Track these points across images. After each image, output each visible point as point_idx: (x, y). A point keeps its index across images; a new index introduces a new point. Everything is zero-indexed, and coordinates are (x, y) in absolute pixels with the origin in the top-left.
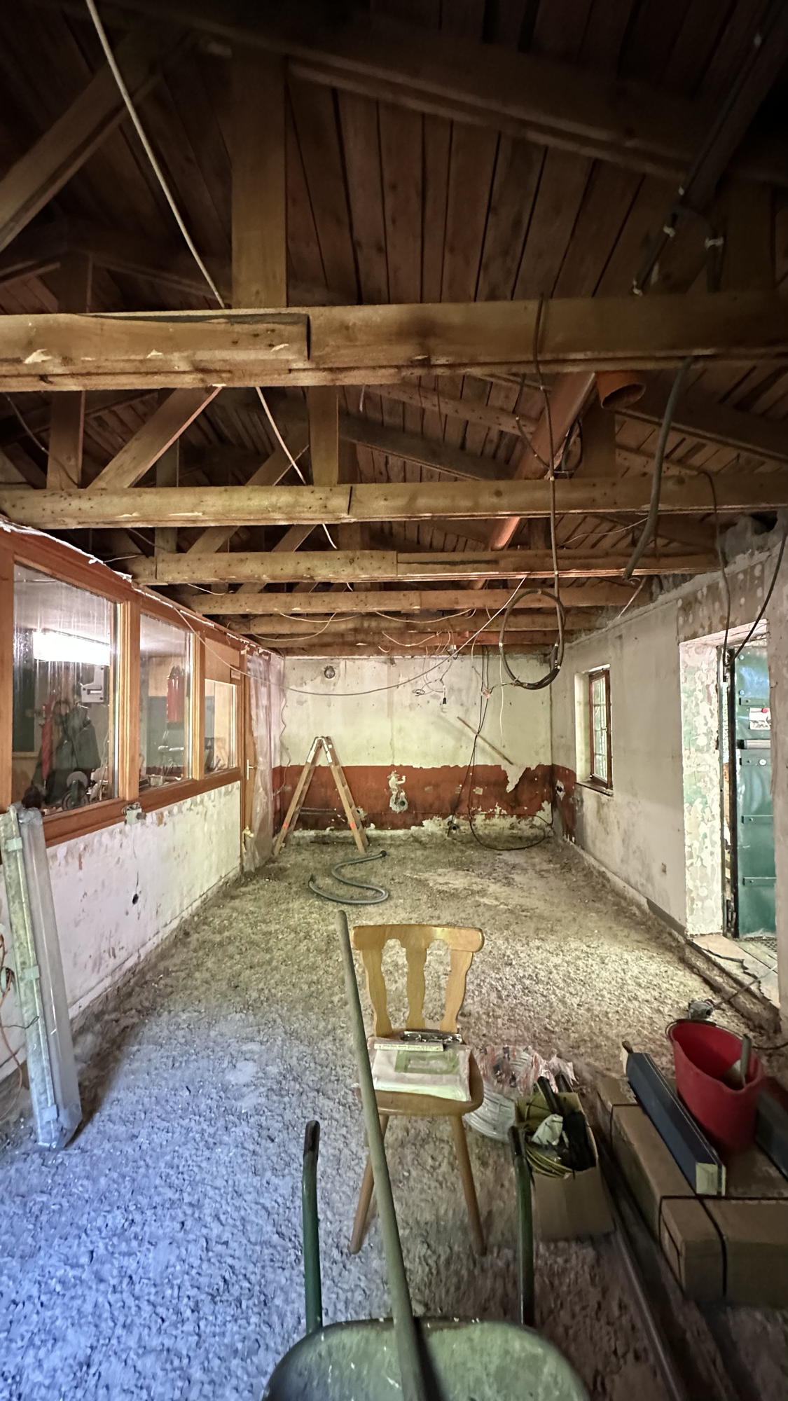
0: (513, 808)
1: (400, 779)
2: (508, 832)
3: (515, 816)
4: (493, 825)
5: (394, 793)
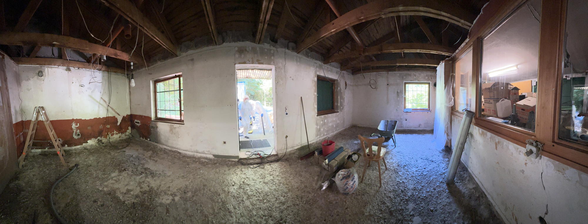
0: (120, 130)
1: (77, 125)
2: (119, 139)
3: (120, 133)
4: (114, 138)
5: (75, 131)
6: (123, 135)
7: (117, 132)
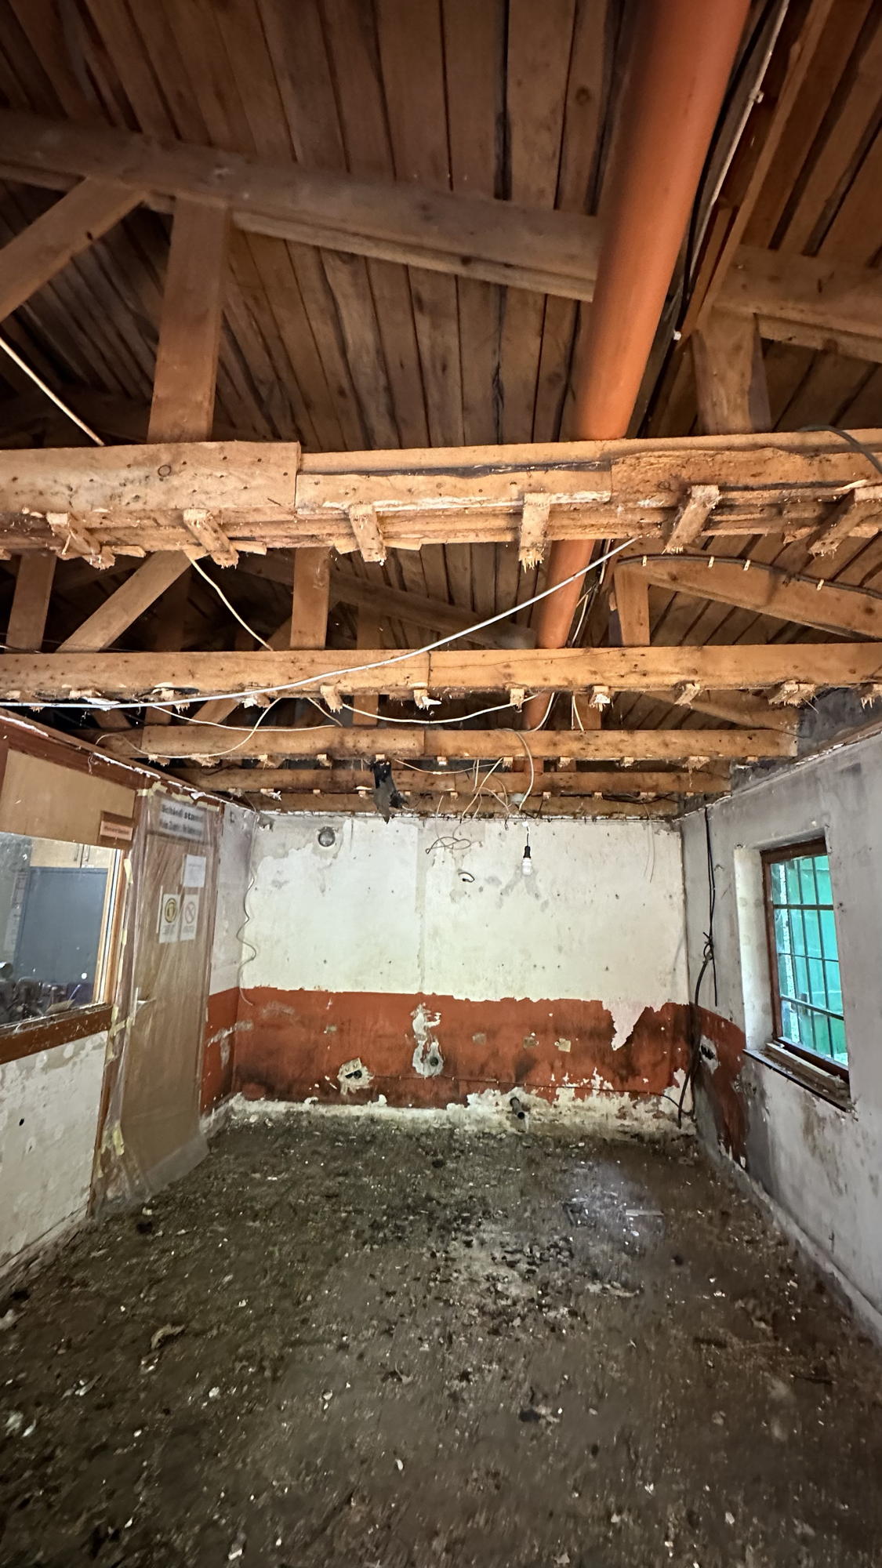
0: (623, 1079)
1: (430, 1020)
2: (614, 1124)
3: (627, 1094)
4: (589, 1109)
5: (422, 1043)
6: (642, 1109)
7: (608, 1085)
